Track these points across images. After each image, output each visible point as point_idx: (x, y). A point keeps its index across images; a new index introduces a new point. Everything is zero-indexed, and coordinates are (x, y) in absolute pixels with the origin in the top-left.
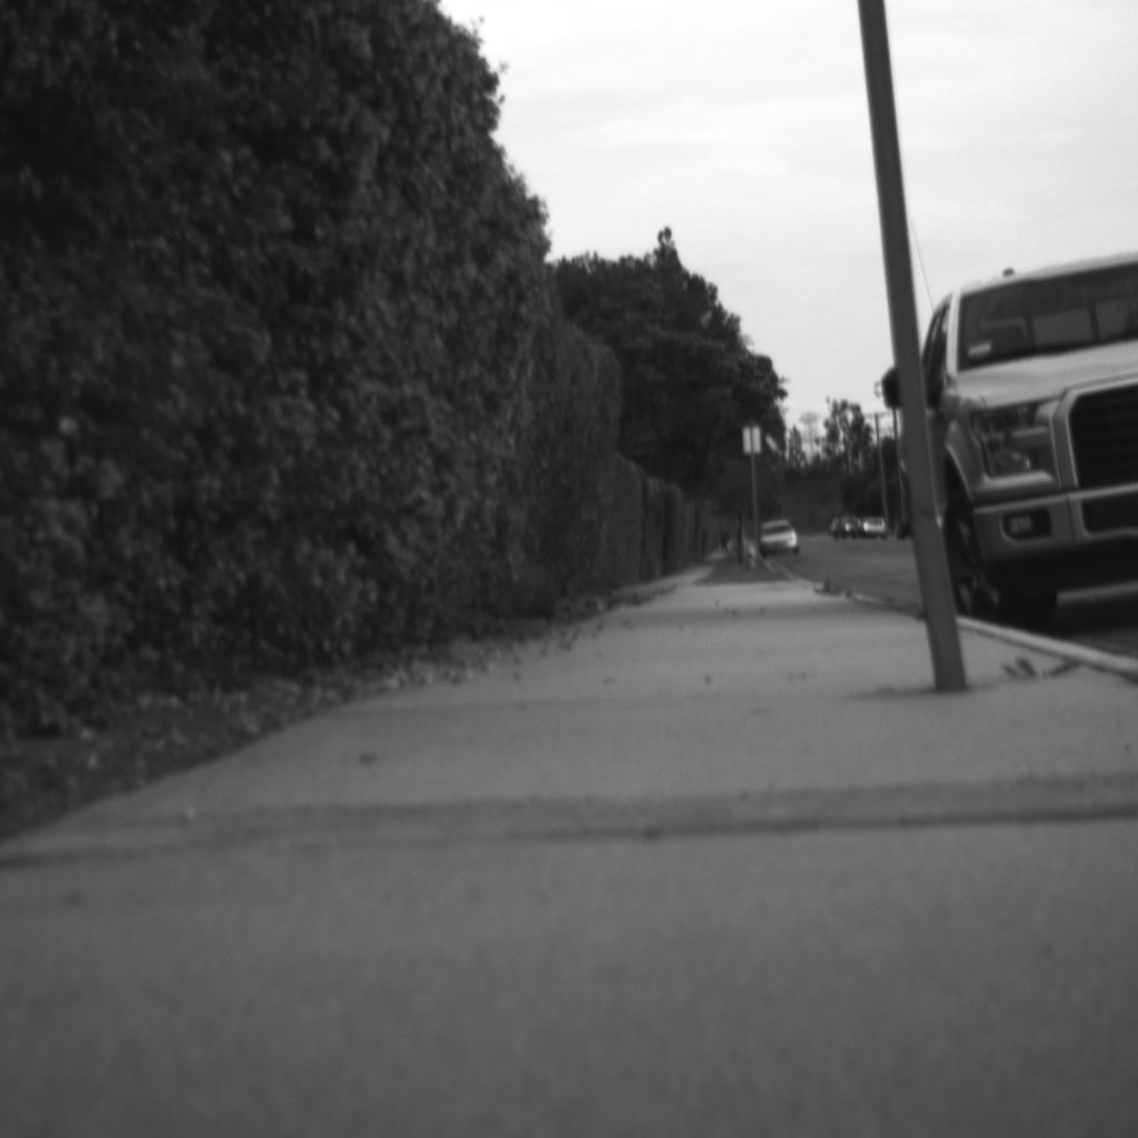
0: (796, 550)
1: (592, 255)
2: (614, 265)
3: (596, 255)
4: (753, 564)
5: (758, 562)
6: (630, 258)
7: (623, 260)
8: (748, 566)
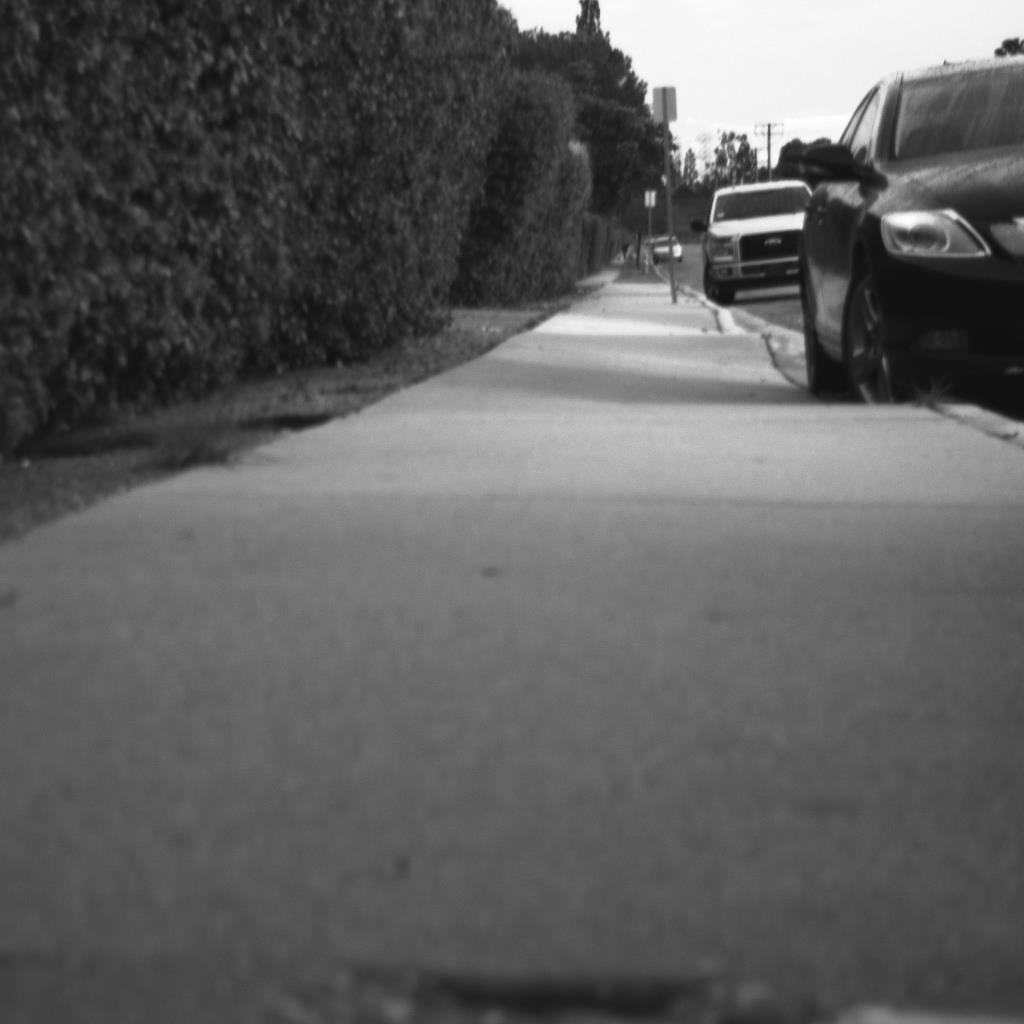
0: (680, 259)
1: (538, 30)
2: (554, 37)
3: (542, 29)
4: (647, 271)
5: (651, 268)
6: (568, 33)
7: (562, 34)
8: (643, 273)
